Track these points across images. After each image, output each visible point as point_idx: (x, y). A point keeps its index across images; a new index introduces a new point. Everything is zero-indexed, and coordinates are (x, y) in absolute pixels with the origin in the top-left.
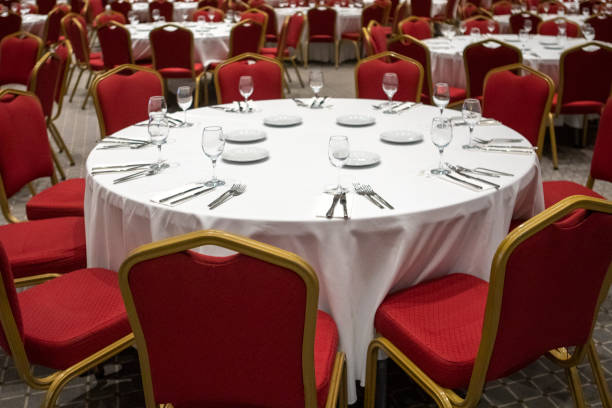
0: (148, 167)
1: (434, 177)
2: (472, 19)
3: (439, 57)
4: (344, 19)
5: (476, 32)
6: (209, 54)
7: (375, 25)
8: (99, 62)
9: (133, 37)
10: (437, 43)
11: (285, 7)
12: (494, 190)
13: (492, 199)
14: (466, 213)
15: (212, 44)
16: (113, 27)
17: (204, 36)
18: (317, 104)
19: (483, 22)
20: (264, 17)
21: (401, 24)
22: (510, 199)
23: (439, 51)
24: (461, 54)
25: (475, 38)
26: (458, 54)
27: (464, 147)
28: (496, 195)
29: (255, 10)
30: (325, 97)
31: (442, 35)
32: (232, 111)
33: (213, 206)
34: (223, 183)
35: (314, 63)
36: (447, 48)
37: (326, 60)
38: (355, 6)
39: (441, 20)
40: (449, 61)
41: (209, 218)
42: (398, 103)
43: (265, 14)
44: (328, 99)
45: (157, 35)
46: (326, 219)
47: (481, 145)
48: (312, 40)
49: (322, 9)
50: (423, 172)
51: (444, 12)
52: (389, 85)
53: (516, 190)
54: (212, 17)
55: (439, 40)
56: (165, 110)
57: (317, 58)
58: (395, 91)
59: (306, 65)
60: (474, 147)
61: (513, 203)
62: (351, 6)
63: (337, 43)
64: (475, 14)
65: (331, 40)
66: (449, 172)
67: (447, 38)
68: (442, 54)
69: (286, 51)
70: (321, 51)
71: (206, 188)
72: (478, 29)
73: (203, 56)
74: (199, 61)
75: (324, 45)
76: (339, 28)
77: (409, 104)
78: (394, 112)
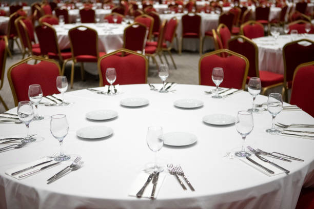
0: (20, 141)
1: (237, 159)
2: (295, 23)
3: (266, 52)
4: (207, 22)
5: (295, 33)
6: (110, 46)
7: (223, 27)
8: (38, 50)
9: (58, 34)
10: (267, 41)
11: (168, 13)
12: (285, 175)
13: (282, 183)
14: (258, 195)
15: (112, 39)
16: (45, 27)
17: (107, 34)
18: (164, 89)
19: (302, 25)
20: (151, 21)
21: (242, 26)
22: (298, 181)
23: (267, 47)
24: (282, 49)
25: (294, 37)
26: (280, 49)
27: (267, 131)
28: (285, 179)
29: (146, 15)
30: (173, 83)
31: (271, 35)
32: (102, 93)
33: (51, 180)
34: (69, 158)
35: (186, 51)
36: (272, 45)
37: (194, 49)
38: (216, 13)
39: (276, 23)
40: (273, 54)
41: (45, 192)
42: (225, 89)
43: (152, 19)
44: (174, 84)
45: (73, 33)
46: (135, 198)
47: (281, 129)
48: (185, 36)
49: (191, 15)
50: (229, 154)
51: (279, 17)
52: (217, 77)
53: (305, 174)
54: (115, 20)
55: (268, 38)
56: (41, 95)
57: (189, 48)
58: (222, 81)
59: (180, 52)
60: (275, 131)
61: (301, 184)
62: (213, 13)
63: (201, 38)
64: (299, 18)
65: (197, 37)
66: (250, 155)
67: (274, 37)
68: (269, 49)
69: (164, 44)
70: (191, 44)
71: (54, 162)
72: (296, 31)
73: (106, 47)
74: (104, 51)
75: (193, 40)
76: (203, 28)
77: (233, 90)
78: (220, 97)
